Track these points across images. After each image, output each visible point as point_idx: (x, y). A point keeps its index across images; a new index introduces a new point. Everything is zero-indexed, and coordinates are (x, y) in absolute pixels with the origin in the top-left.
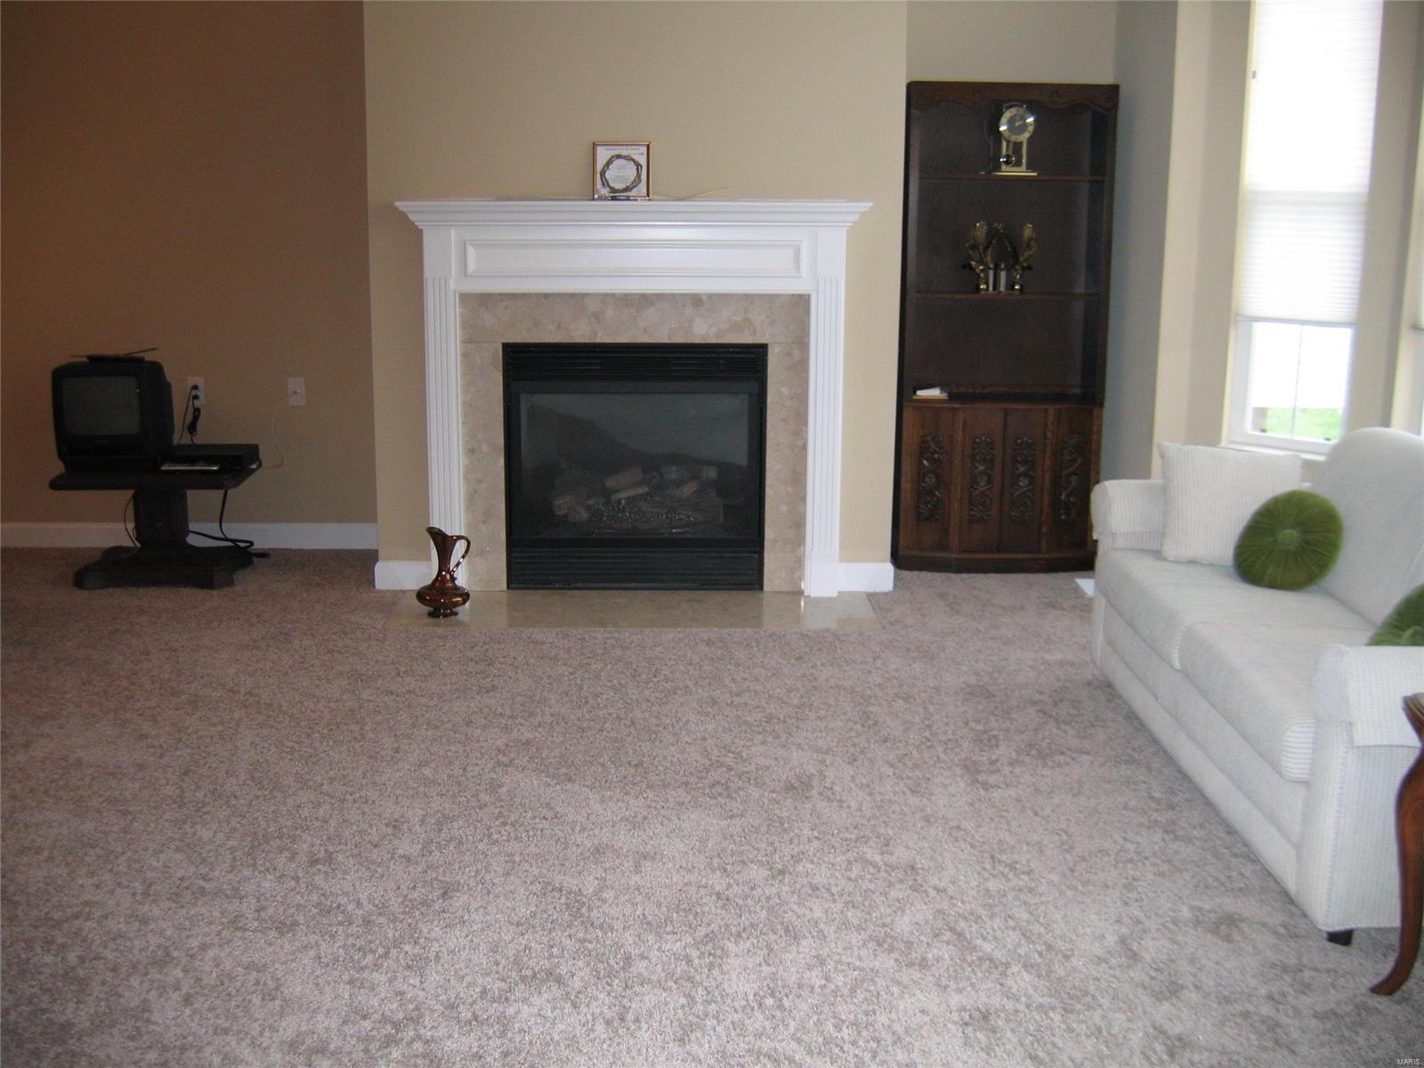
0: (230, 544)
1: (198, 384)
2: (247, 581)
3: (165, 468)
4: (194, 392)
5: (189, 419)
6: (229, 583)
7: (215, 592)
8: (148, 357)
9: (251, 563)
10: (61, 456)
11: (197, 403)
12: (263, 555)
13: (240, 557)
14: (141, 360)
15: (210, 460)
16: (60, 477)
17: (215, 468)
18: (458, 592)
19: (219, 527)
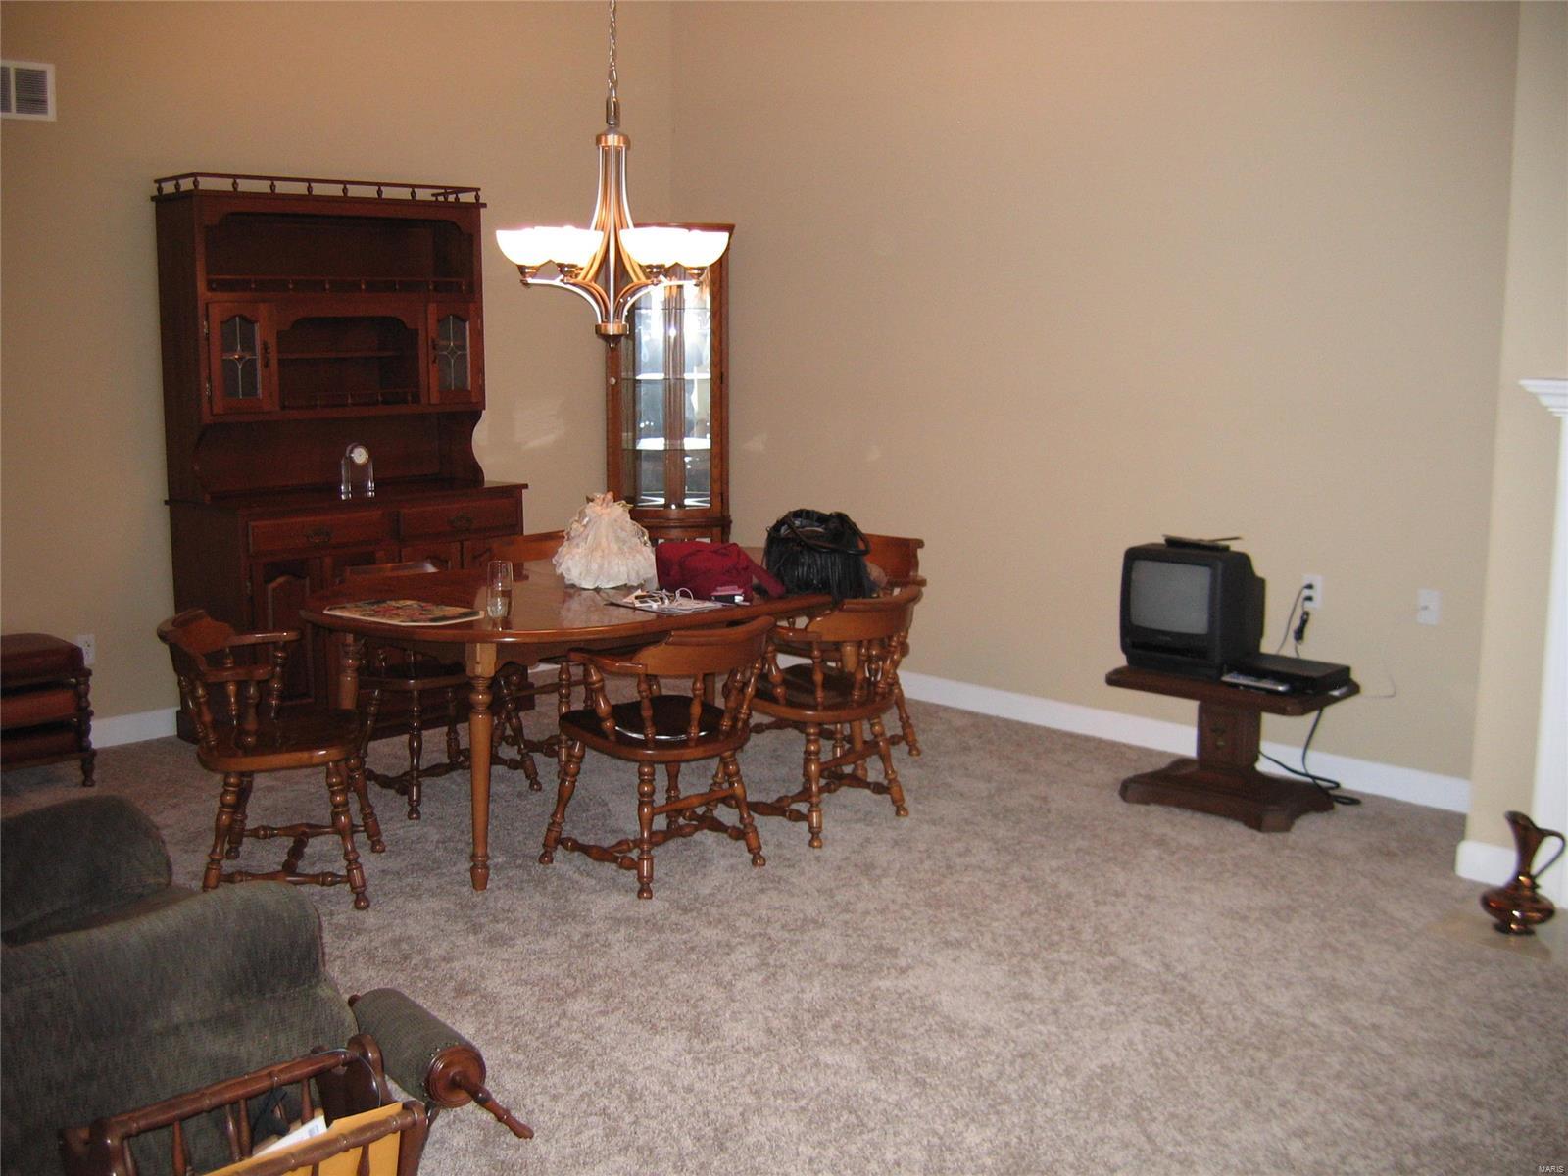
0: (1309, 780)
1: (1314, 583)
2: (1310, 828)
3: (1227, 678)
4: (1307, 592)
5: (1296, 623)
6: (1286, 828)
7: (1260, 836)
8: (1235, 546)
9: (1332, 808)
10: (1125, 648)
11: (1309, 605)
12: (1352, 801)
13: (1318, 797)
14: (1226, 548)
15: (1280, 678)
16: (1117, 672)
17: (1281, 688)
18: (1536, 906)
19: (1300, 758)
